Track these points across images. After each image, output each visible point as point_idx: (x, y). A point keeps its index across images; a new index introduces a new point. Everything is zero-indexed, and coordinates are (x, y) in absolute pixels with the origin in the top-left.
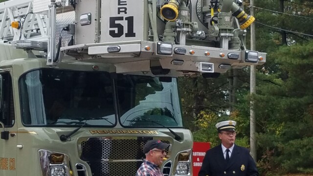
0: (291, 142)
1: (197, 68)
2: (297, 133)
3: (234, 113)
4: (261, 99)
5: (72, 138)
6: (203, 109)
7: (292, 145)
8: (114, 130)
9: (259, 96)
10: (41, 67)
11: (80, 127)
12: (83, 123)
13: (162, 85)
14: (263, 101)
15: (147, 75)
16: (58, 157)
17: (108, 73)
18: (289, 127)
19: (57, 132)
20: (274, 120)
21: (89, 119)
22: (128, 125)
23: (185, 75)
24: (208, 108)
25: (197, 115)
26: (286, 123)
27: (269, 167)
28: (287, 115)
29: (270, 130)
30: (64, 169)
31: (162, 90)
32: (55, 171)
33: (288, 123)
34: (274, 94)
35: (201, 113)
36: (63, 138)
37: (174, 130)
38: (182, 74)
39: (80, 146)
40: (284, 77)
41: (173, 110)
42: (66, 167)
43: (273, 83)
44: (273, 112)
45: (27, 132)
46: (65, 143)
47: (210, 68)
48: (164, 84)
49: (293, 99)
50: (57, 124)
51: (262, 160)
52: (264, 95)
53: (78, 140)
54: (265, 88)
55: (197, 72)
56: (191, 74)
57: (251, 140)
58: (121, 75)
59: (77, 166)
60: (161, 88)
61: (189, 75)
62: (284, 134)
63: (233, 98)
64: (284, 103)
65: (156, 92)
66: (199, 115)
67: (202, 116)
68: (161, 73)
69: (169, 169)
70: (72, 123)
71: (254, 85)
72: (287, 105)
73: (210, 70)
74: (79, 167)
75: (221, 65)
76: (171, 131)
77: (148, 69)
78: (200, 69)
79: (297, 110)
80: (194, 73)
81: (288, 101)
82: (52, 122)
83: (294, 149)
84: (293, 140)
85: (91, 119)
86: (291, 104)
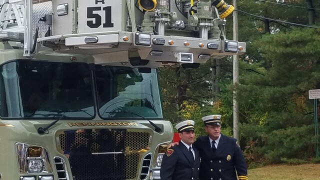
0: (275, 132)
1: (177, 58)
2: (281, 123)
3: (217, 103)
4: (244, 89)
5: (50, 131)
6: (185, 99)
7: (276, 135)
8: (92, 122)
9: (242, 85)
10: (18, 58)
11: (58, 119)
12: (62, 115)
13: (141, 76)
14: (246, 90)
15: (125, 66)
16: (35, 150)
17: (87, 64)
18: (273, 117)
19: (35, 125)
20: (258, 110)
21: (67, 112)
22: (107, 117)
23: (165, 66)
24: (191, 98)
25: (179, 105)
26: (269, 112)
27: (253, 158)
28: (270, 105)
29: (253, 120)
30: (42, 162)
31: (141, 81)
32: (32, 164)
33: (272, 112)
34: (257, 84)
35: (184, 104)
36: (41, 131)
37: (155, 122)
38: (161, 65)
39: (58, 139)
40: (267, 66)
41: (153, 101)
42: (44, 160)
43: (257, 72)
44: (256, 102)
45: (4, 125)
46: (43, 136)
47: (189, 59)
48: (144, 75)
49: (277, 89)
50: (35, 116)
51: (246, 151)
52: (248, 85)
53: (56, 133)
54: (248, 77)
55: (177, 62)
56: (170, 64)
57: (234, 130)
58: (99, 66)
59: (56, 158)
60: (141, 79)
61: (169, 66)
62: (268, 124)
63: (217, 88)
64: (267, 92)
65: (136, 83)
66: (182, 105)
67: (184, 106)
68: (140, 64)
69: (150, 161)
70: (49, 115)
71: (238, 74)
72: (271, 95)
73: (189, 61)
74: (57, 160)
75: (201, 55)
76: (151, 123)
77: (127, 60)
78: (179, 59)
79: (280, 100)
80: (174, 64)
81: (272, 91)
82: (29, 114)
83: (277, 139)
84: (277, 129)
85: (70, 111)
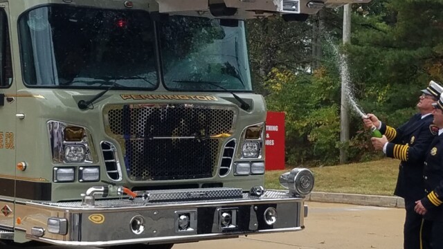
0: (398, 111)
1: (277, 6)
4: (358, 51)
5: (95, 106)
7: (400, 115)
9: (356, 46)
10: (50, 2)
11: (107, 89)
12: (111, 83)
13: (223, 32)
14: (361, 54)
15: (203, 16)
16: (75, 132)
17: (147, 13)
18: (396, 91)
19: (73, 97)
20: (375, 82)
21: (119, 79)
22: (174, 87)
23: (258, 17)
24: (283, 64)
25: (267, 73)
26: (392, 85)
27: (367, 146)
28: (393, 74)
29: (369, 95)
30: (84, 148)
31: (222, 38)
32: (70, 151)
33: (395, 84)
34: (376, 44)
35: (273, 71)
36: (83, 105)
38: (253, 15)
39: (107, 116)
40: (390, 20)
41: (239, 65)
42: (86, 145)
43: (376, 29)
44: (373, 70)
45: (31, 96)
46: (86, 112)
47: (294, 7)
49: (404, 52)
50: (74, 84)
51: (357, 137)
52: (363, 46)
53: (104, 109)
54: (364, 35)
55: (276, 12)
57: (342, 109)
58: (165, 16)
59: (103, 144)
60: (221, 35)
62: (389, 101)
64: (390, 56)
65: (215, 41)
66: (270, 73)
67: (273, 74)
68: (224, 14)
69: (233, 150)
70: (94, 83)
71: (349, 31)
72: (395, 60)
73: (294, 10)
74: (105, 146)
75: (311, 3)
76: (236, 97)
77: (206, 7)
78: (280, 8)
79: (408, 67)
80: (272, 14)
81: (396, 55)
82: (66, 82)
86: (401, 58)
